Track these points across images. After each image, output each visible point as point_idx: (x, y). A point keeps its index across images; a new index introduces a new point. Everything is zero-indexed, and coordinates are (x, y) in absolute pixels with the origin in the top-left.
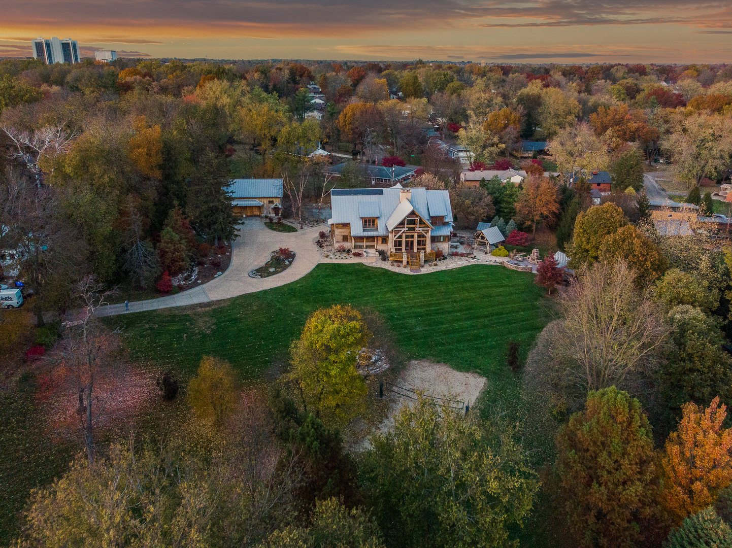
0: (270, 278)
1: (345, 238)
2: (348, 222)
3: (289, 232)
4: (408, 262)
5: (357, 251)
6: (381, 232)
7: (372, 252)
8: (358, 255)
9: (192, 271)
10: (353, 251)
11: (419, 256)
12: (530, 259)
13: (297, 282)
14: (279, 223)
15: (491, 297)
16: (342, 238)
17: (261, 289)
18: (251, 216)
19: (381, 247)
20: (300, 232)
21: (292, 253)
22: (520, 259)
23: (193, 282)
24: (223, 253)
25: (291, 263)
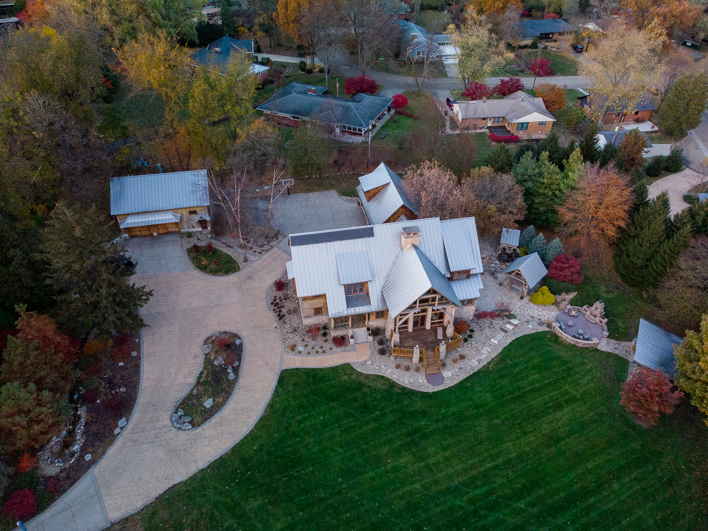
0: (208, 428)
1: (318, 311)
2: (322, 293)
3: (227, 272)
4: (421, 359)
5: (339, 333)
6: (375, 305)
7: (361, 333)
8: (341, 341)
9: (76, 419)
10: (334, 334)
11: (438, 349)
12: (588, 313)
13: (251, 437)
14: (210, 250)
15: (558, 440)
16: (313, 312)
17: (193, 469)
18: (165, 234)
19: (374, 323)
20: (244, 271)
21: (238, 342)
22: (573, 313)
23: (78, 460)
24: (126, 356)
25: (236, 370)
